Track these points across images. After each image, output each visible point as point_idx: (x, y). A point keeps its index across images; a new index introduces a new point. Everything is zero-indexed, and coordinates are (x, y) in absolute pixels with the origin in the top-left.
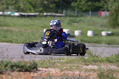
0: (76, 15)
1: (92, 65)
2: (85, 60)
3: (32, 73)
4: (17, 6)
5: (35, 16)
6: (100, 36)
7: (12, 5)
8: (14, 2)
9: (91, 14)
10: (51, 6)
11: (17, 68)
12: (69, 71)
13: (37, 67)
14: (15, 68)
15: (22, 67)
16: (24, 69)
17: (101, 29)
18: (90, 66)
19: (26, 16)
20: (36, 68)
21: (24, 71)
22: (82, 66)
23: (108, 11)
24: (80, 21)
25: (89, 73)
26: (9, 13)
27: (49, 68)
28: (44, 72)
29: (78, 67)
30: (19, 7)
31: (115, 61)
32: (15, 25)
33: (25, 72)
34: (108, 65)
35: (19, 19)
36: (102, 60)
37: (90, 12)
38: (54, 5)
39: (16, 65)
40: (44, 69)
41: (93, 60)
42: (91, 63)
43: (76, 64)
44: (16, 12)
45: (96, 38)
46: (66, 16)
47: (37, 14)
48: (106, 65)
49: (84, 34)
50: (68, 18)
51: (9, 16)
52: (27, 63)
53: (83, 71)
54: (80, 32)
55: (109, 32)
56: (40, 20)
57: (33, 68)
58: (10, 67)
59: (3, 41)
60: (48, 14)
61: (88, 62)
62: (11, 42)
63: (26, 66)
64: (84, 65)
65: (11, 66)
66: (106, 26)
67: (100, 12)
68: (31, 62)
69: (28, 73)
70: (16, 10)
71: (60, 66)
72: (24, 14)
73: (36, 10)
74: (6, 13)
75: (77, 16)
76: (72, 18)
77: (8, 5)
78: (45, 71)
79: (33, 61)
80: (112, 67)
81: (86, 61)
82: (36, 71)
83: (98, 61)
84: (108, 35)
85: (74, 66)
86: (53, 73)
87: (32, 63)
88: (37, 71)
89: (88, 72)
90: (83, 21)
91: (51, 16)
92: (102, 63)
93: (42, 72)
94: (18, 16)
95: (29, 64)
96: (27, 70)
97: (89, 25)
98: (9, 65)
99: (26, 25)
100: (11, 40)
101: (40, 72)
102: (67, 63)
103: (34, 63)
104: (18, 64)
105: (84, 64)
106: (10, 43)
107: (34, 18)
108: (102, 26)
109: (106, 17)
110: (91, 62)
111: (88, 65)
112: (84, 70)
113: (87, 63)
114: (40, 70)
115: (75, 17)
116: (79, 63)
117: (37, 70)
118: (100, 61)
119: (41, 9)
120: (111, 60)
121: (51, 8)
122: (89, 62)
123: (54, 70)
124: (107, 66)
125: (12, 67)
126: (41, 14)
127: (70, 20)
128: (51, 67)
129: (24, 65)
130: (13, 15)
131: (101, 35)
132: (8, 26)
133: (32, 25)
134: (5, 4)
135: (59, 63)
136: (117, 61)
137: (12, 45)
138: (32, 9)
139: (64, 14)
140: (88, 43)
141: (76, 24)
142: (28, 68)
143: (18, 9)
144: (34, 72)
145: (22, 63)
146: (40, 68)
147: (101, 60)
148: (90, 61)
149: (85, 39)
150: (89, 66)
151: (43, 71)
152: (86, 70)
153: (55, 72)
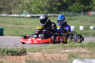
0: (72, 15)
1: (69, 50)
2: (64, 46)
3: (22, 56)
4: (29, 10)
8: (27, 7)
9: (83, 14)
10: (54, 9)
11: (11, 53)
12: (50, 54)
13: (26, 52)
15: (15, 52)
16: (16, 54)
17: (90, 24)
19: (35, 17)
20: (26, 53)
21: (16, 55)
22: (62, 50)
24: (75, 19)
26: (24, 15)
27: (36, 53)
28: (31, 55)
29: (58, 51)
30: (31, 10)
31: (86, 46)
32: (27, 24)
33: (17, 56)
35: (30, 19)
37: (82, 13)
38: (56, 8)
39: (10, 51)
41: (70, 46)
42: (68, 48)
44: (29, 14)
51: (24, 17)
53: (60, 54)
54: (74, 27)
57: (23, 52)
58: (6, 53)
59: (16, 35)
60: (52, 15)
61: (66, 47)
63: (18, 52)
64: (63, 50)
65: (6, 51)
67: (89, 12)
69: (19, 56)
71: (45, 51)
72: (34, 15)
74: (21, 15)
75: (73, 16)
77: (23, 9)
78: (32, 54)
79: (23, 47)
80: (83, 50)
82: (25, 55)
83: (74, 47)
85: (55, 51)
86: (37, 56)
88: (26, 55)
89: (63, 54)
90: (77, 19)
91: (53, 16)
94: (29, 17)
95: (20, 50)
96: (18, 54)
97: (81, 22)
98: (5, 51)
99: (35, 23)
101: (28, 55)
102: (51, 49)
103: (24, 49)
104: (12, 50)
105: (63, 49)
108: (90, 22)
109: (93, 16)
110: (68, 47)
113: (66, 48)
114: (29, 54)
115: (71, 16)
118: (75, 47)
119: (46, 11)
120: (84, 46)
121: (54, 11)
123: (39, 54)
124: (80, 50)
125: (8, 52)
127: (68, 19)
130: (26, 16)
134: (21, 9)
135: (45, 49)
136: (87, 46)
138: (41, 12)
141: (71, 21)
143: (30, 12)
147: (76, 46)
148: (68, 46)
150: (66, 50)
151: (30, 54)
153: (40, 55)
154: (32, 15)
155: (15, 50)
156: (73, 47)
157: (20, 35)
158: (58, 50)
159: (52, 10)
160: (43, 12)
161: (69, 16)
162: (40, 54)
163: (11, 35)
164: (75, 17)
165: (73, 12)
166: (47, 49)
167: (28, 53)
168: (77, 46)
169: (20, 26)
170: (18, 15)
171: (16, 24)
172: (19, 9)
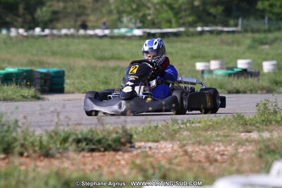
0: (266, 27)
1: (259, 132)
2: (246, 121)
3: (120, 153)
5: (176, 34)
7: (130, 14)
8: (134, 6)
10: (212, 10)
11: (87, 144)
13: (133, 140)
14: (83, 145)
15: (99, 141)
16: (103, 147)
18: (255, 133)
19: (157, 35)
20: (131, 143)
21: (102, 149)
22: (238, 134)
24: (276, 40)
25: (244, 147)
26: (123, 31)
27: (162, 142)
28: (147, 149)
29: (228, 136)
30: (145, 16)
33: (106, 153)
38: (220, 8)
39: (86, 139)
40: (150, 144)
41: (263, 121)
42: (258, 127)
44: (139, 28)
46: (245, 31)
47: (182, 29)
50: (249, 35)
51: (123, 37)
52: (109, 133)
53: (233, 145)
54: (274, 65)
56: (188, 42)
57: (124, 142)
58: (74, 143)
60: (206, 29)
61: (251, 124)
63: (107, 140)
64: (242, 132)
65: (74, 140)
69: (112, 153)
70: (139, 25)
71: (188, 136)
74: (116, 31)
75: (269, 31)
76: (257, 36)
77: (120, 13)
78: (150, 148)
79: (123, 127)
81: (246, 124)
82: (129, 149)
83: (274, 123)
85: (217, 135)
86: (165, 153)
87: (120, 131)
88: (132, 149)
91: (211, 32)
94: (141, 37)
95: (114, 136)
96: (108, 148)
101: (139, 151)
102: (206, 130)
104: (89, 136)
105: (241, 130)
107: (174, 38)
110: (258, 125)
111: (249, 132)
112: (236, 143)
113: (249, 128)
114: (140, 147)
115: (265, 31)
116: (230, 129)
117: (134, 147)
118: (278, 122)
119: (190, 19)
121: (215, 17)
122: (254, 126)
123: (171, 145)
125: (78, 141)
126: (191, 30)
127: (254, 40)
129: (104, 138)
134: (115, 11)
139: (239, 28)
141: (266, 47)
142: (111, 143)
143: (143, 22)
144: (126, 151)
146: (141, 141)
148: (257, 122)
150: (251, 134)
151: (145, 148)
153: (172, 149)
154: (148, 30)
155: (98, 134)
156: (270, 123)
158: (226, 134)
159: (209, 14)
160: (181, 21)
161: (258, 31)
164: (277, 34)
165: (269, 19)
166: (195, 129)
167: (137, 144)
169: (112, 64)
170: (107, 32)
171: (102, 59)
172: (110, 12)
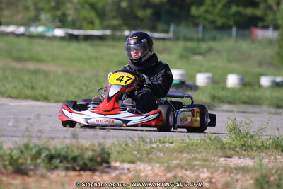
0: (200, 35)
1: (239, 158)
2: (223, 144)
3: (98, 173)
4: (59, 13)
5: (102, 38)
6: (256, 87)
7: (47, 11)
8: (53, 4)
9: (237, 35)
10: (140, 13)
11: (61, 162)
12: (186, 170)
13: (110, 160)
14: (57, 162)
15: (74, 159)
16: (78, 165)
17: (258, 70)
18: (236, 158)
19: (81, 38)
20: (108, 162)
21: (78, 168)
22: (216, 158)
23: (276, 28)
24: (210, 50)
25: (232, 175)
26: (40, 29)
27: (139, 163)
28: (126, 171)
29: (206, 160)
30: (64, 15)
32: (54, 59)
33: (82, 173)
34: (278, 157)
35: (64, 44)
36: (263, 145)
37: (234, 30)
38: (149, 12)
39: (59, 156)
40: (126, 165)
41: (242, 145)
42: (238, 152)
43: (201, 154)
44: (58, 28)
45: (248, 93)
46: (177, 38)
47: (108, 32)
48: (272, 158)
49: (218, 81)
50: (181, 44)
52: (87, 149)
53: (220, 172)
54: (208, 78)
55: (279, 79)
56: (114, 47)
57: (100, 162)
58: (46, 160)
61: (229, 148)
62: (46, 99)
63: (83, 159)
64: (221, 157)
65: (47, 156)
66: (270, 64)
67: (254, 30)
68: (95, 148)
69: (88, 173)
70: (58, 24)
71: (163, 158)
72: (76, 32)
73: (106, 23)
74: (33, 30)
75: (203, 40)
76: (190, 44)
77: (39, 10)
78: (128, 169)
79: (100, 145)
81: (224, 148)
82: (106, 170)
83: (255, 148)
84: (277, 85)
85: (196, 159)
86: (146, 176)
87: (98, 150)
88: (109, 170)
89: (231, 172)
90: (218, 52)
92: (262, 151)
93: (122, 171)
94: (62, 38)
95: (89, 154)
96: (84, 168)
97: (230, 61)
98: (43, 155)
99: (81, 59)
100: (44, 93)
101: (117, 172)
102: (181, 152)
103: (103, 150)
104: (63, 153)
105: (220, 154)
106: (43, 101)
107: (99, 42)
108: (260, 64)
109: (270, 42)
110: (237, 149)
111: (229, 157)
112: (222, 169)
113: (229, 152)
114: (116, 168)
115: (199, 40)
116: (208, 153)
117: (110, 167)
118: (259, 148)
119: (115, 22)
121: (142, 20)
122: (233, 150)
123: (150, 168)
124: (276, 159)
125: (51, 158)
126: (118, 33)
127: (186, 49)
128: (141, 160)
129: (79, 156)
130: (49, 34)
131: (260, 86)
132: (38, 60)
133: (96, 59)
134: (32, 8)
135: (160, 151)
137: (49, 107)
138: (97, 21)
139: (170, 35)
140: (230, 103)
141: (199, 58)
142: (87, 162)
143: (63, 22)
144: (103, 172)
145: (75, 149)
146: (116, 161)
147: (260, 145)
148: (236, 147)
149: (221, 93)
150: (232, 159)
151: (123, 169)
152: (227, 170)
153: (153, 173)
154: (70, 31)
155: (72, 151)
156: (252, 150)
157: (41, 95)
158: (205, 158)
159: (136, 17)
161: (191, 39)
162: (152, 170)
163: (13, 96)
164: (211, 44)
165: (204, 27)
167: (114, 164)
168: (266, 148)
169: (31, 66)
170: (22, 30)
171: (19, 59)
172: (27, 8)
